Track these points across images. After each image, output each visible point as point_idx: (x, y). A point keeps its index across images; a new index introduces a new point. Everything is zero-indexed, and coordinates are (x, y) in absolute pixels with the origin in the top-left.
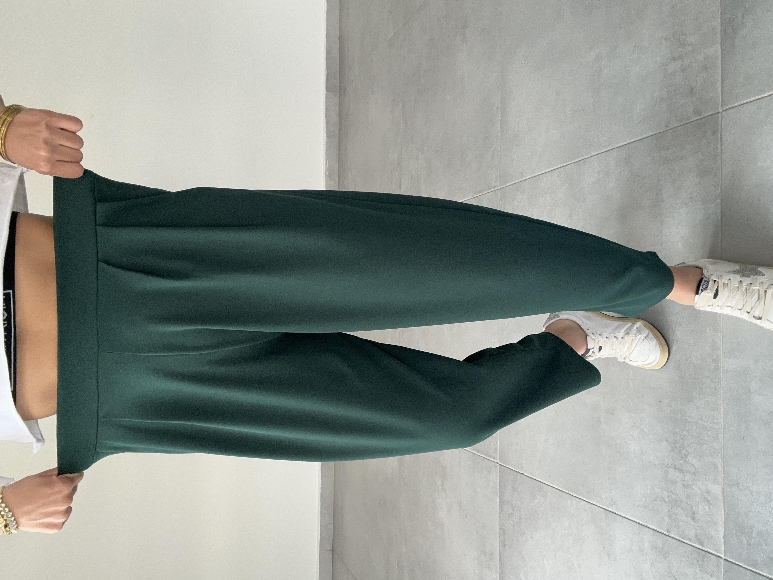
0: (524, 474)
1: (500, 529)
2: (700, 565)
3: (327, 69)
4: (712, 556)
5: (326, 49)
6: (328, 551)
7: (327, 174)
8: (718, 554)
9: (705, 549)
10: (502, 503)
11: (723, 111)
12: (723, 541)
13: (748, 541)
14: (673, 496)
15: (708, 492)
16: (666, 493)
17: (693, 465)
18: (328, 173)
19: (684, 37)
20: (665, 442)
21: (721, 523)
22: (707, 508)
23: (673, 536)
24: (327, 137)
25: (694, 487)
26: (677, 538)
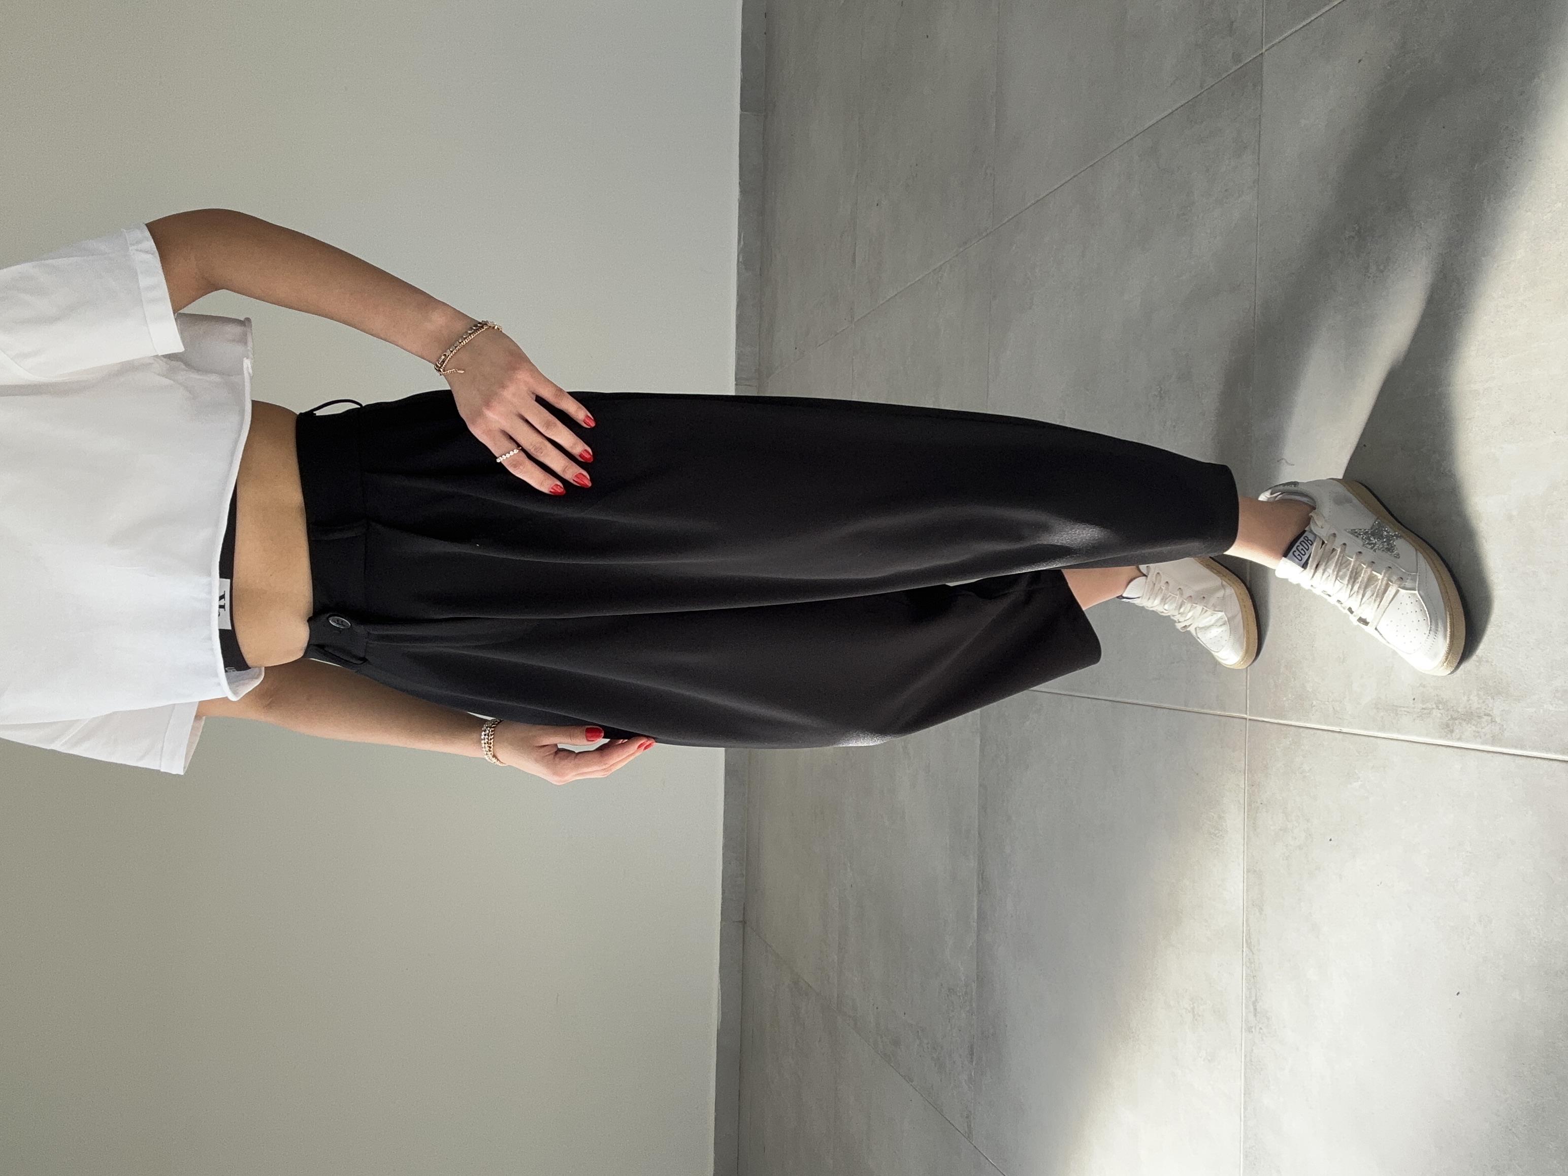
1: (980, 785)
3: (744, 70)
4: (1235, 719)
5: (743, 34)
6: (736, 923)
7: (741, 260)
11: (1266, 51)
18: (743, 257)
23: (1190, 709)
24: (741, 192)
26: (1196, 709)
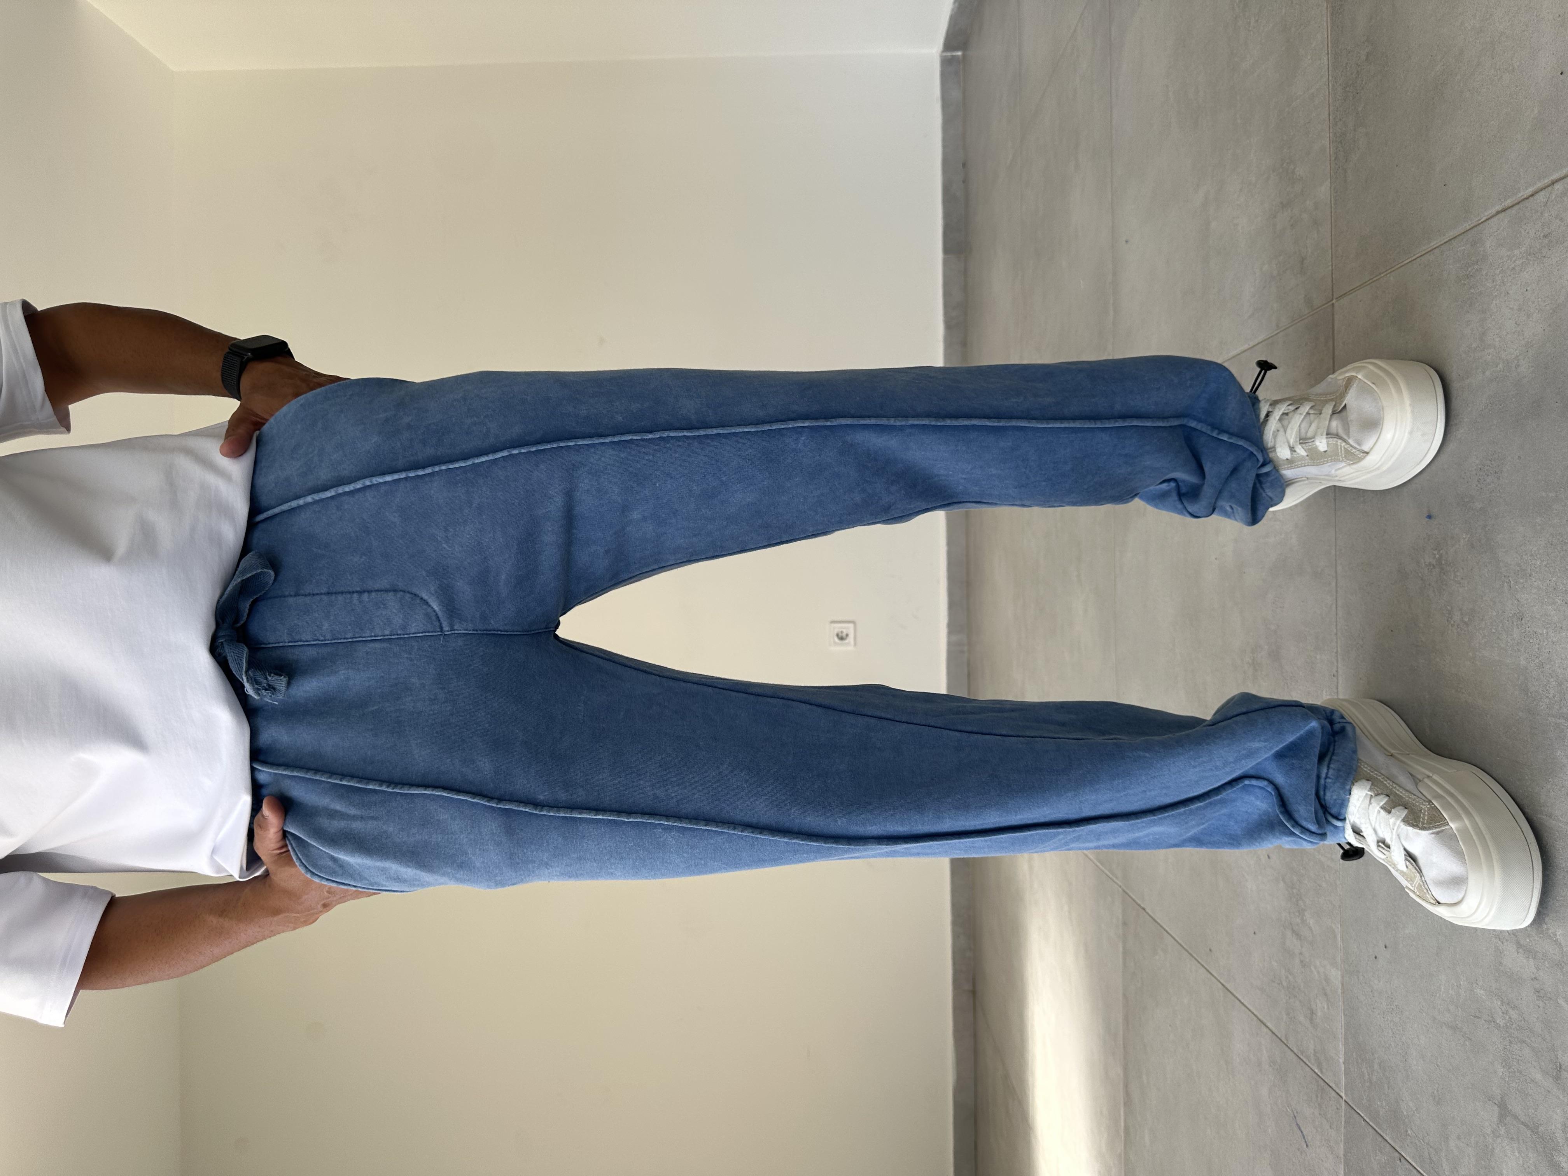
0: (1147, 910)
1: (1124, 995)
2: (1319, 1104)
3: (945, 218)
4: (1332, 1091)
5: (943, 186)
8: (1338, 1091)
9: (1322, 1077)
10: (1125, 953)
12: (1343, 1069)
13: (1369, 1075)
14: (1290, 977)
15: (1327, 980)
16: (1283, 972)
17: (1310, 929)
19: (1292, 167)
20: (1282, 884)
21: (1340, 1036)
22: (1326, 1007)
23: (1291, 1046)
25: (1313, 968)
26: (1295, 1050)
